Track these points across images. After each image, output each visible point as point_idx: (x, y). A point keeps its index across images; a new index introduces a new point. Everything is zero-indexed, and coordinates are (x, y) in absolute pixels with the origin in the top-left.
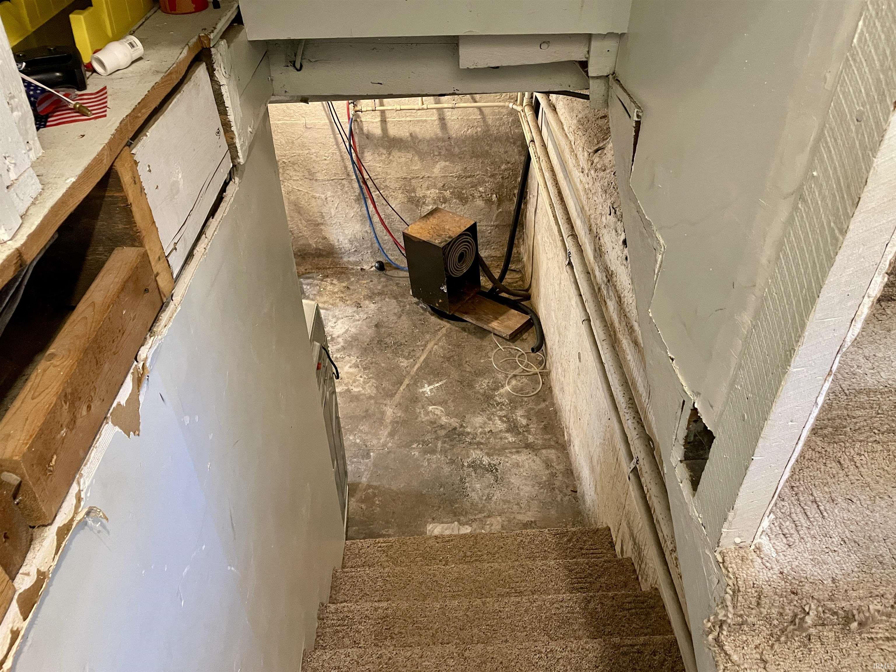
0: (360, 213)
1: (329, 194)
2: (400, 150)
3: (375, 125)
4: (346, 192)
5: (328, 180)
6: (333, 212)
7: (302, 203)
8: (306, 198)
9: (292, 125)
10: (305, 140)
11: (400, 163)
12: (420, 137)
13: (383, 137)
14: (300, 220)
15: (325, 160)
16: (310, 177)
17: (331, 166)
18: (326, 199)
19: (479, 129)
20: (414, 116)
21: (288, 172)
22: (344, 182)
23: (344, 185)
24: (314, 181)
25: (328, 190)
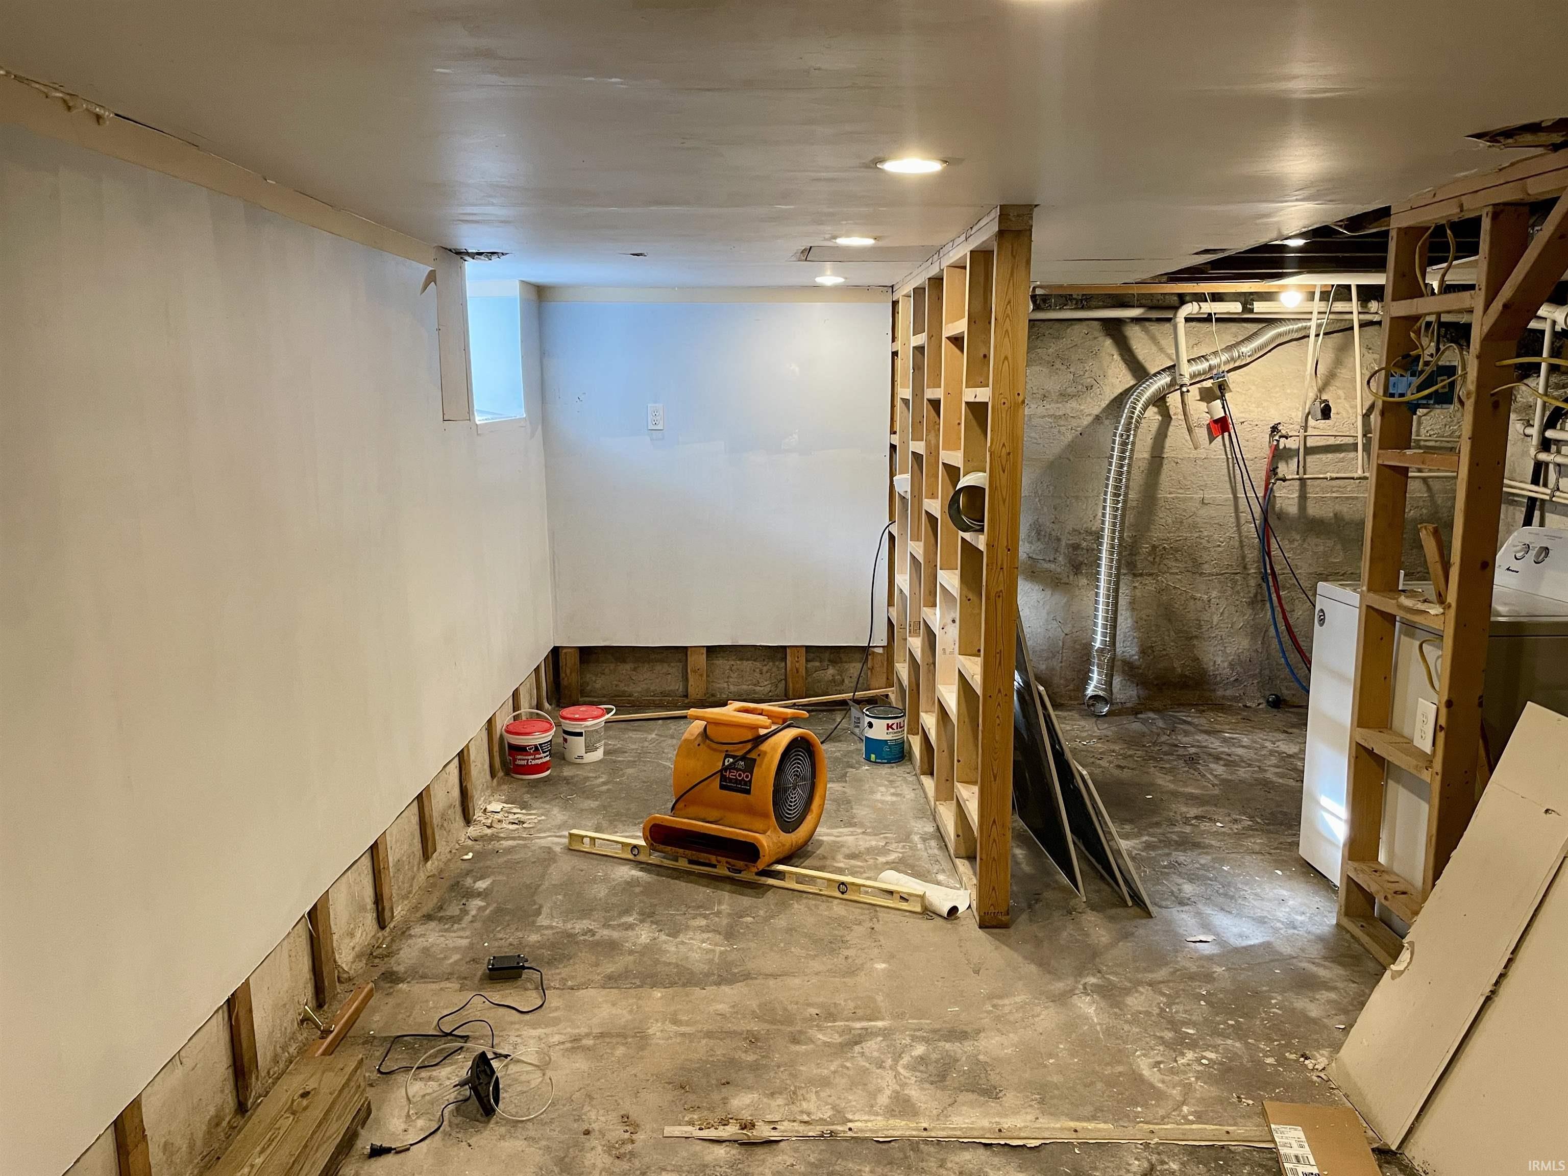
0: (1252, 623)
1: (1214, 594)
2: (1318, 535)
3: (1290, 502)
4: (1238, 592)
5: (1217, 575)
6: (1216, 619)
7: (1176, 606)
8: (1183, 598)
9: (1185, 500)
10: (1198, 519)
11: (1315, 553)
12: (1347, 517)
13: (1299, 518)
14: (1168, 630)
15: (1219, 546)
16: (1194, 570)
17: (1225, 555)
18: (1209, 601)
19: (1424, 511)
20: (1342, 492)
21: (1165, 562)
22: (1237, 577)
23: (1235, 582)
24: (1197, 576)
25: (1214, 589)
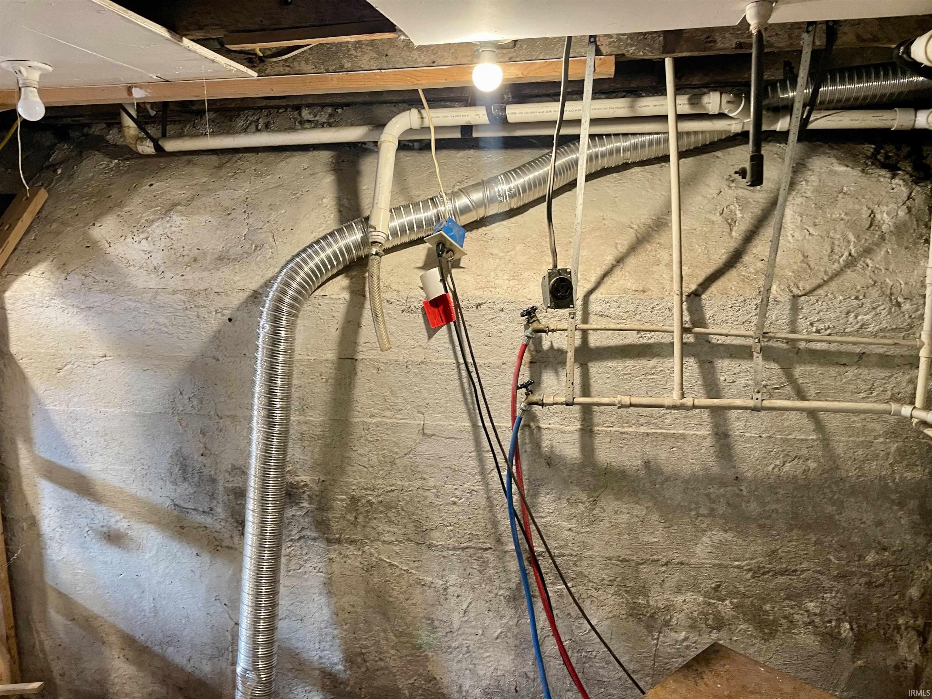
0: (516, 630)
1: (453, 579)
2: (618, 496)
3: (567, 438)
4: (491, 580)
5: (455, 549)
6: (456, 619)
7: (395, 593)
8: (404, 583)
9: (396, 427)
10: (418, 459)
11: (616, 526)
12: (667, 469)
13: (583, 466)
14: (385, 631)
15: (455, 503)
16: (418, 539)
17: (464, 518)
18: (445, 589)
19: (812, 465)
20: (657, 426)
21: (374, 523)
22: (487, 555)
23: (486, 563)
24: (424, 548)
25: (452, 570)
